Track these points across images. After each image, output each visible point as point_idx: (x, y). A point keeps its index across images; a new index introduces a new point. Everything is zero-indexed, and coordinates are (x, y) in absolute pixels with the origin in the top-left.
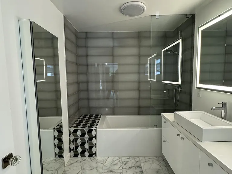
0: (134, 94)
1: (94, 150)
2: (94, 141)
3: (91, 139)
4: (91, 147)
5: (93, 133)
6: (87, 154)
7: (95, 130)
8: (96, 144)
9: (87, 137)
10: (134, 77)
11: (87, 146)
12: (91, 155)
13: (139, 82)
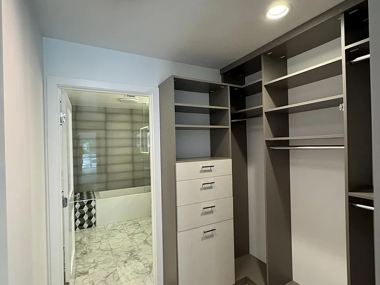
0: (129, 167)
1: (93, 220)
2: (93, 211)
3: (90, 210)
4: (90, 218)
5: (93, 204)
6: (86, 225)
7: (94, 200)
8: (95, 214)
9: (86, 209)
10: (128, 151)
11: (86, 217)
12: (90, 226)
13: (133, 155)
